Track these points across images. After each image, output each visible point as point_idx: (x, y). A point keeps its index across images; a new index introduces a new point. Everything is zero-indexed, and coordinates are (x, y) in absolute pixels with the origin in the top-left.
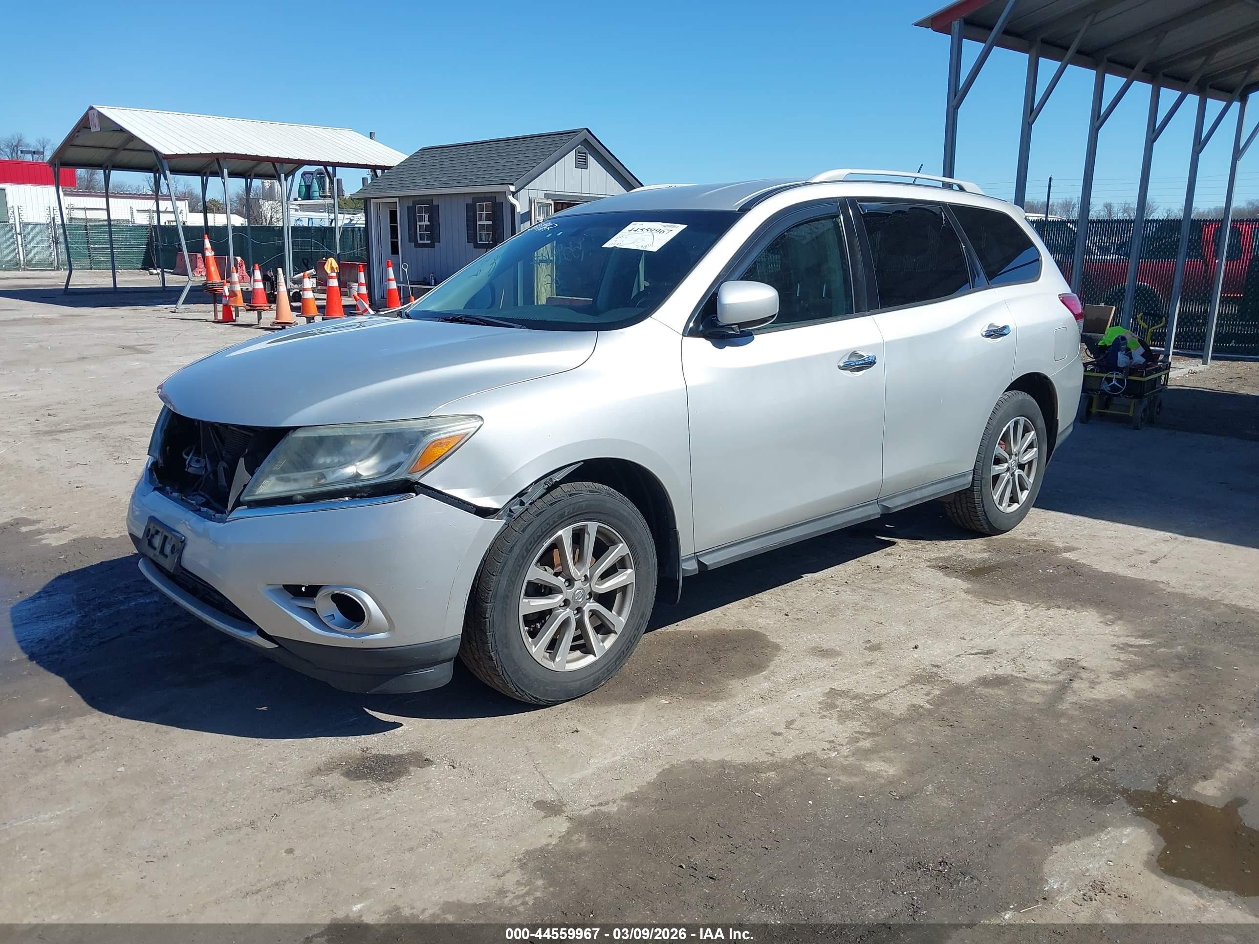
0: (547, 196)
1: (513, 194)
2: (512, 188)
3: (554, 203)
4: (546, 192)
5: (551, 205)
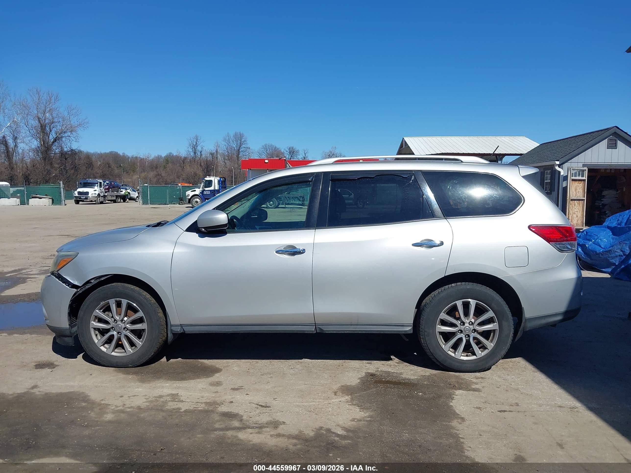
0: (584, 166)
1: (559, 166)
2: (558, 163)
3: (588, 169)
4: (584, 163)
5: (586, 170)
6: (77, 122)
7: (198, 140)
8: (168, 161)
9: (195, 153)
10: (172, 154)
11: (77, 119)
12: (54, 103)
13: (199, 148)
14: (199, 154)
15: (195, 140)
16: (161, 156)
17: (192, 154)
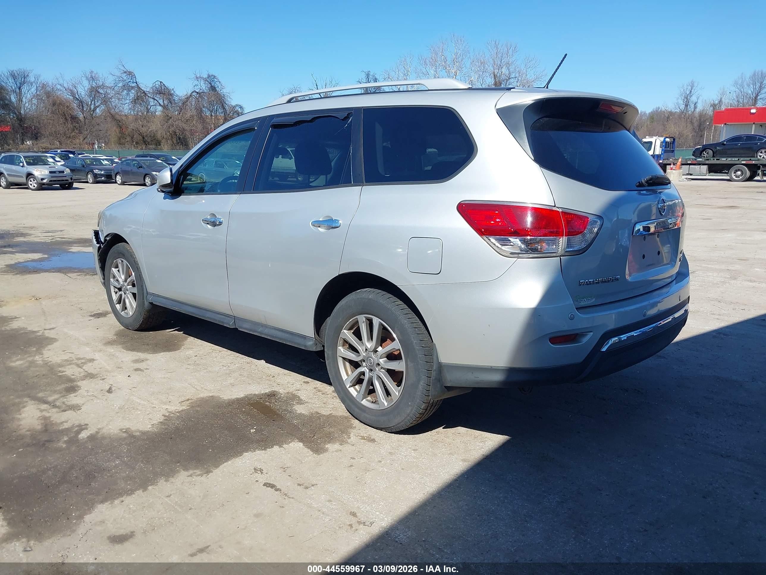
6: (535, 75)
7: (694, 88)
8: (653, 119)
9: (686, 106)
10: (660, 110)
11: (534, 72)
12: (512, 55)
13: (694, 99)
14: (692, 106)
15: (690, 88)
16: (645, 113)
17: (682, 107)
